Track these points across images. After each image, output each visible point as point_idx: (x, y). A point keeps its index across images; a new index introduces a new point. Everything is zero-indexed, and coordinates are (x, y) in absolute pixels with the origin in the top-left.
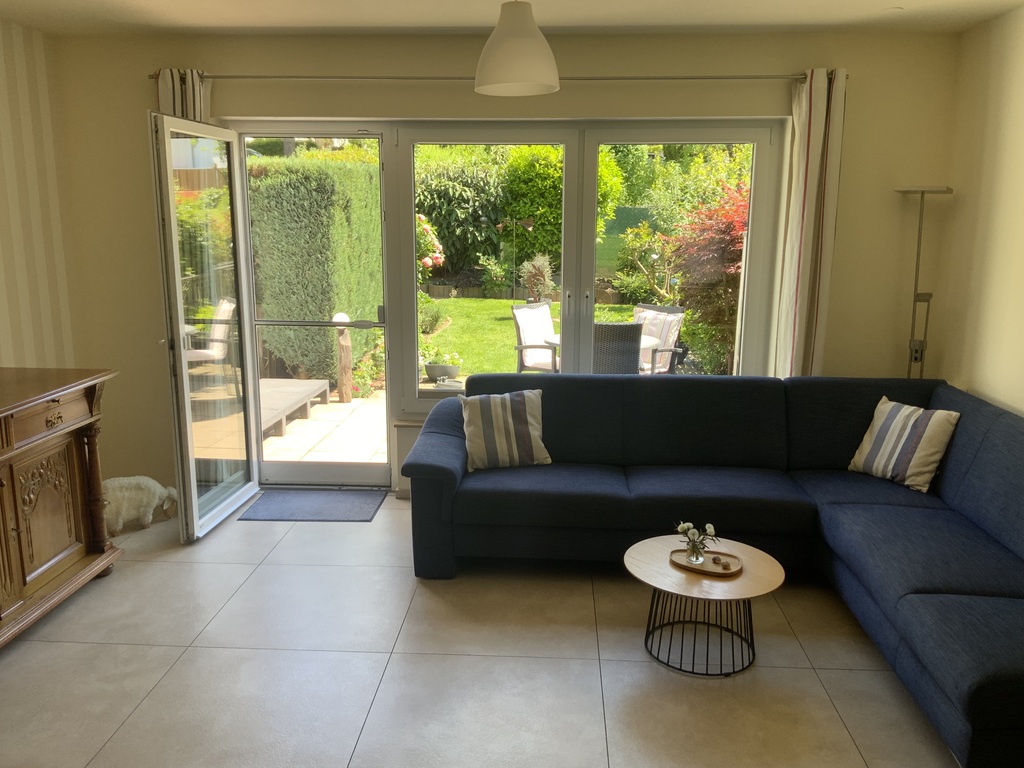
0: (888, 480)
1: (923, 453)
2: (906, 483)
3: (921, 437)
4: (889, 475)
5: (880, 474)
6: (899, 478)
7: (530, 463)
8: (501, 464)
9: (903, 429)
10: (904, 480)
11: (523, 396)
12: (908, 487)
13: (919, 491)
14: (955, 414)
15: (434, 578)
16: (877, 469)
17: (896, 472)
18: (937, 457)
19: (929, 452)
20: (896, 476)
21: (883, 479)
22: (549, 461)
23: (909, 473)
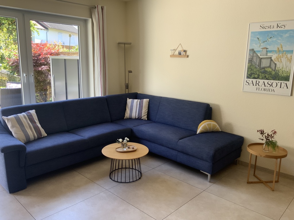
0: (137, 119)
1: (144, 110)
2: (142, 118)
3: (142, 106)
4: (137, 117)
5: (134, 118)
6: (140, 118)
7: (41, 137)
8: (31, 140)
9: (137, 105)
10: (141, 118)
11: (29, 113)
12: (142, 119)
13: (145, 120)
14: (148, 100)
15: (18, 191)
16: (133, 117)
17: (139, 116)
18: (147, 111)
19: (145, 110)
20: (139, 117)
21: (135, 119)
22: (46, 135)
23: (142, 116)
